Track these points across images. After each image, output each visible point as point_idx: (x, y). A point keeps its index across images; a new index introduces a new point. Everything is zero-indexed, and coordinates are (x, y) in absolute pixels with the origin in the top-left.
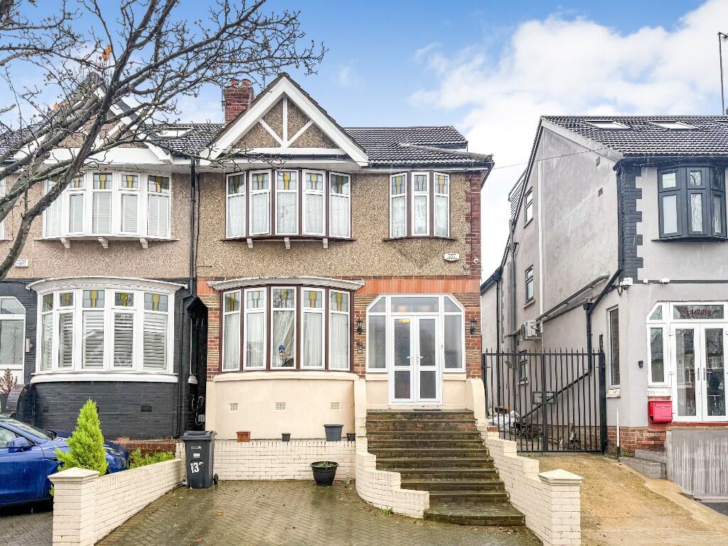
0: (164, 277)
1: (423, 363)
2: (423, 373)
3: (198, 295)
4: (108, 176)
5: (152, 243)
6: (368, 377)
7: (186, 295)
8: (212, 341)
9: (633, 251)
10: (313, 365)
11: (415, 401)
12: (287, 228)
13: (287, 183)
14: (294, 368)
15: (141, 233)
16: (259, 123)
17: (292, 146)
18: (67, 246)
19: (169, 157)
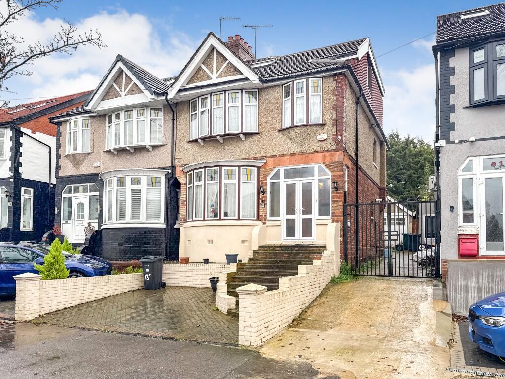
0: (160, 167)
1: (304, 213)
2: (304, 220)
3: (176, 175)
4: (131, 112)
5: (154, 147)
6: (268, 223)
7: (170, 176)
8: (183, 203)
9: (447, 118)
10: (230, 216)
11: (299, 239)
12: (218, 130)
13: (218, 101)
14: (218, 218)
15: (147, 142)
16: (200, 67)
17: (218, 78)
18: (116, 153)
19: (153, 96)
